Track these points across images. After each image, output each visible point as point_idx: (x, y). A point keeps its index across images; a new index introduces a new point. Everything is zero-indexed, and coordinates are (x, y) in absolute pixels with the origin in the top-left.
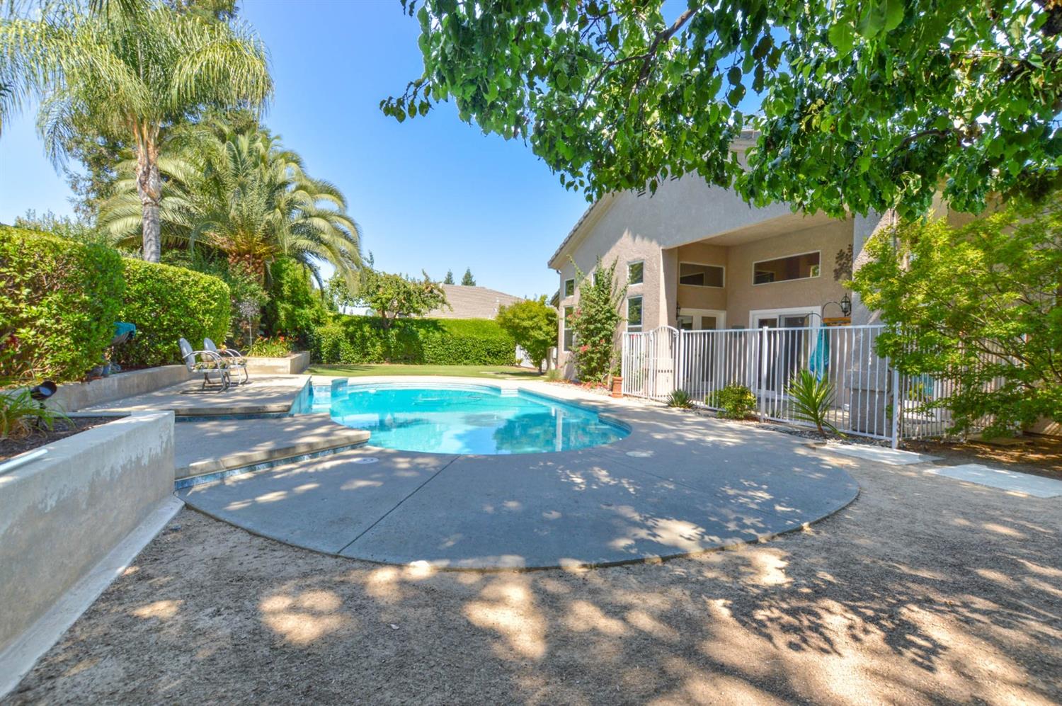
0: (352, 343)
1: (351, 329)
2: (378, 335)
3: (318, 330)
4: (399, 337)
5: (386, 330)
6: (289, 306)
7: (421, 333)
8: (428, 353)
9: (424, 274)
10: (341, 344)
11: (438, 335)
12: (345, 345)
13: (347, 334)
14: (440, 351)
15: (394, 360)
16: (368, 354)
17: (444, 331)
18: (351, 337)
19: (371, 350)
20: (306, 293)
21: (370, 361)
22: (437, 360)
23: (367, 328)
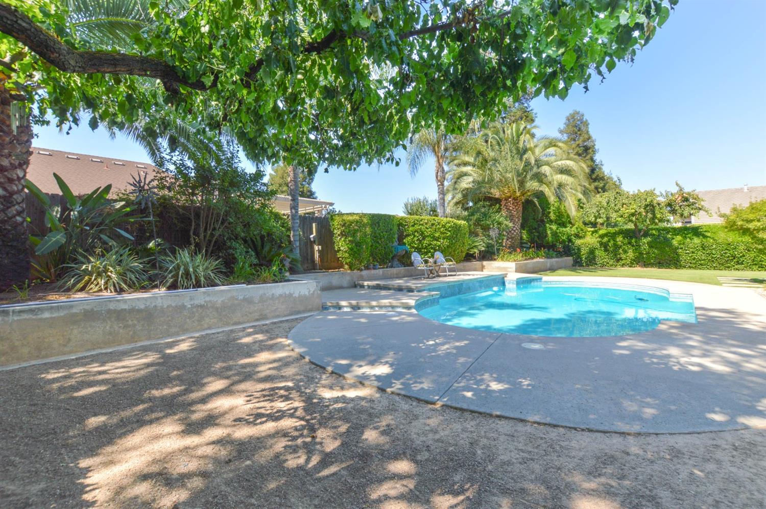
0: (606, 250)
1: (606, 239)
2: (630, 243)
3: (578, 242)
4: (651, 245)
5: (638, 238)
6: (554, 227)
7: (676, 241)
8: (684, 258)
9: (677, 185)
10: (597, 252)
11: (697, 240)
12: (600, 253)
13: (601, 244)
14: (700, 255)
15: (646, 265)
16: (621, 259)
17: (705, 237)
18: (605, 246)
19: (624, 256)
20: (568, 216)
21: (623, 265)
22: (697, 265)
23: (619, 239)
